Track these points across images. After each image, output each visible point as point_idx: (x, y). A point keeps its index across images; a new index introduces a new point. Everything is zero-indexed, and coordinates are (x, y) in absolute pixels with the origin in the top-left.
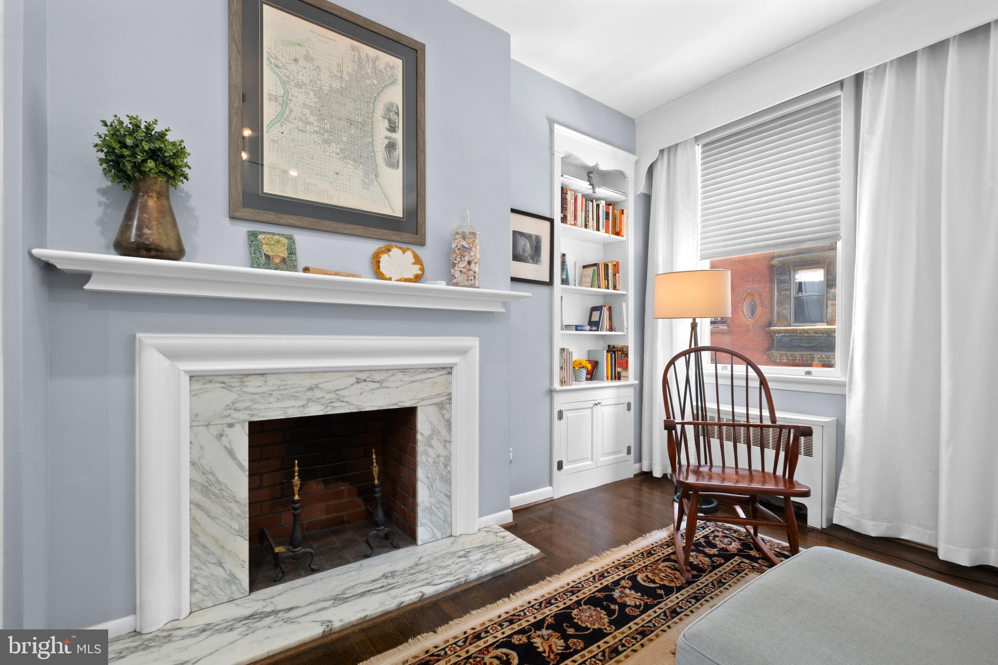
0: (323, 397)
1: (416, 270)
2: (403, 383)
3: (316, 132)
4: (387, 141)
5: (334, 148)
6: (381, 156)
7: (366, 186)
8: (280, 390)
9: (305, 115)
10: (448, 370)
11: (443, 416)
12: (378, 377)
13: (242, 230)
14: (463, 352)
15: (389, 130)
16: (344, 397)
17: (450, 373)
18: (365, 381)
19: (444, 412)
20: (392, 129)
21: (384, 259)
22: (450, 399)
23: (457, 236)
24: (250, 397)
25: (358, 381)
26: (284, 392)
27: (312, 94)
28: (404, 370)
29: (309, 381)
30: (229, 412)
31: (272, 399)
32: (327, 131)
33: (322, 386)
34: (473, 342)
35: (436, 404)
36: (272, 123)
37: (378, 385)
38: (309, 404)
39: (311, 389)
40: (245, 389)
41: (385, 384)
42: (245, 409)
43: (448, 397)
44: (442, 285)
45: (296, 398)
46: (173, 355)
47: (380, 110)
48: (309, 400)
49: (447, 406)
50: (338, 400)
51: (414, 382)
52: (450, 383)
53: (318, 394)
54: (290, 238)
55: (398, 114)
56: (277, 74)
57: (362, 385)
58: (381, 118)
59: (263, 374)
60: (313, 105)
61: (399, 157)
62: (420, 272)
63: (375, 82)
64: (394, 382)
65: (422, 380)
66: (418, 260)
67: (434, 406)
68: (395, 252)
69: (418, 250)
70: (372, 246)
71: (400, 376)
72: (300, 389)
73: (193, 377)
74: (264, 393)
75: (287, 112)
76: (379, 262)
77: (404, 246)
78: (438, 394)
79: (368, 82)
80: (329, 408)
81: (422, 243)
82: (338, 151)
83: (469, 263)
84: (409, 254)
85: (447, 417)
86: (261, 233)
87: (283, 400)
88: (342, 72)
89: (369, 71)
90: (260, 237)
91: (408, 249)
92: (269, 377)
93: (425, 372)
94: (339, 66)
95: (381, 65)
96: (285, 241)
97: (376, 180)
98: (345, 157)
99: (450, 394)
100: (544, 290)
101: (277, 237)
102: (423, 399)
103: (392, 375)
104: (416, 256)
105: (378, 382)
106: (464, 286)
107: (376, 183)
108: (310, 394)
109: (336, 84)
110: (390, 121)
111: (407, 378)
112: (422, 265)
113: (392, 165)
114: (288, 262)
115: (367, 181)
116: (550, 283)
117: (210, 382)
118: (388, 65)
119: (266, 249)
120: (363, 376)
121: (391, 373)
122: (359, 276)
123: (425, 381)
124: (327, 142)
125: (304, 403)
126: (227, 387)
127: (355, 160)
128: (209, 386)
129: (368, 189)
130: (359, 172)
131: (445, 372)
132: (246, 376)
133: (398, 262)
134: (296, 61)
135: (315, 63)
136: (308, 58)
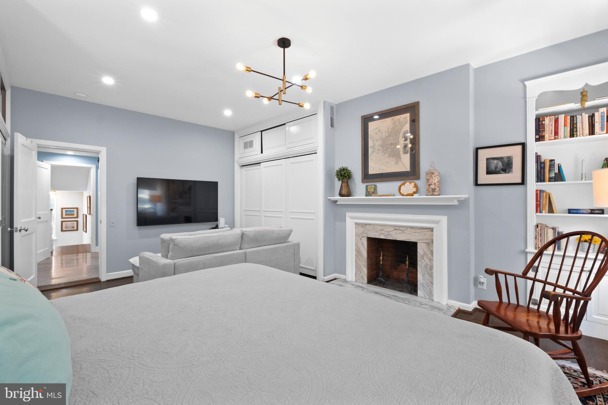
0: (384, 233)
1: (414, 190)
2: (411, 232)
3: (382, 152)
4: (404, 145)
5: (387, 154)
6: (402, 151)
7: (396, 163)
8: (373, 229)
9: (378, 148)
10: (432, 230)
12: (402, 229)
13: (364, 185)
14: (437, 222)
15: (404, 141)
16: (391, 234)
17: (432, 231)
18: (397, 230)
19: (430, 247)
21: (403, 187)
22: (433, 242)
24: (367, 230)
25: (395, 229)
26: (375, 230)
27: (380, 141)
28: (412, 228)
29: (381, 228)
30: (362, 233)
31: (372, 232)
32: (384, 150)
33: (384, 230)
34: (444, 220)
35: (425, 243)
36: (371, 154)
37: (402, 232)
38: (381, 235)
39: (381, 230)
40: (366, 228)
41: (404, 232)
42: (366, 233)
43: (431, 241)
45: (377, 232)
46: (352, 218)
47: (401, 135)
48: (381, 233)
49: (431, 245)
50: (389, 235)
51: (416, 232)
52: (432, 235)
53: (383, 232)
54: (376, 186)
55: (408, 133)
56: (372, 140)
57: (396, 231)
58: (401, 138)
59: (369, 224)
60: (380, 144)
61: (408, 150)
62: (416, 190)
63: (399, 127)
64: (408, 231)
66: (416, 186)
67: (425, 244)
68: (407, 184)
69: (417, 182)
70: (398, 183)
71: (410, 229)
72: (378, 230)
73: (356, 224)
74: (370, 229)
75: (374, 149)
76: (400, 189)
77: (411, 181)
78: (427, 239)
79: (397, 128)
80: (386, 237)
81: (418, 178)
84: (413, 184)
85: (431, 249)
86: (368, 185)
87: (374, 232)
88: (389, 129)
89: (397, 124)
90: (368, 187)
91: (413, 182)
92: (371, 225)
93: (420, 229)
94: (388, 128)
95: (401, 120)
96: (374, 186)
98: (390, 156)
99: (432, 240)
101: (372, 186)
102: (420, 240)
103: (407, 229)
104: (415, 184)
105: (402, 231)
107: (400, 161)
108: (381, 232)
109: (387, 135)
110: (405, 138)
111: (413, 231)
112: (417, 188)
113: (405, 153)
114: (374, 193)
115: (397, 161)
117: (359, 225)
118: (404, 118)
119: (370, 190)
120: (397, 228)
121: (407, 228)
122: (394, 196)
123: (420, 233)
124: (385, 154)
125: (379, 234)
126: (362, 227)
127: (393, 156)
128: (359, 226)
129: (397, 164)
130: (394, 159)
131: (430, 230)
132: (366, 224)
133: (408, 187)
134: (376, 133)
135: (381, 131)
136: (379, 131)
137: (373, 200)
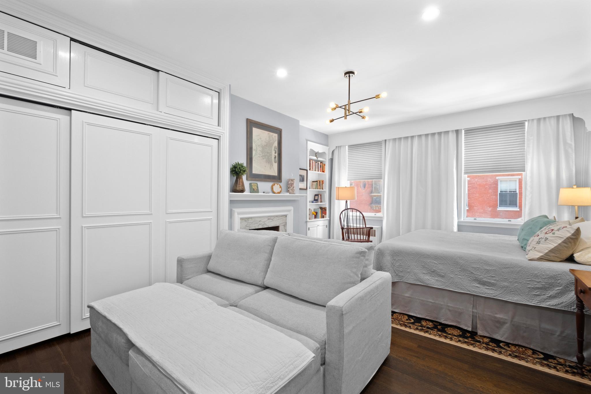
1: (280, 189)
2: (276, 220)
3: (261, 157)
4: (274, 156)
6: (273, 160)
9: (259, 153)
10: (286, 216)
11: (285, 228)
12: (272, 218)
13: (249, 183)
14: (289, 211)
16: (266, 223)
17: (286, 217)
19: (285, 227)
20: (275, 153)
22: (286, 224)
23: (290, 180)
24: (249, 223)
26: (255, 222)
27: (261, 147)
28: (277, 216)
29: (259, 219)
30: (246, 227)
32: (263, 156)
33: (262, 221)
34: (291, 208)
35: (283, 225)
36: (254, 156)
37: (272, 220)
39: (260, 221)
40: (249, 221)
41: (273, 220)
42: (249, 226)
44: (288, 194)
45: (257, 224)
46: (239, 213)
47: (273, 149)
52: (286, 219)
53: (261, 223)
54: (257, 184)
55: (276, 148)
56: (255, 144)
57: (269, 220)
58: (273, 151)
59: (251, 218)
60: (261, 150)
61: (277, 160)
65: (280, 219)
66: (281, 187)
68: (276, 185)
69: (281, 184)
70: (271, 184)
72: (258, 221)
73: (241, 219)
75: (257, 153)
76: (273, 188)
78: (284, 223)
79: (271, 142)
80: (263, 226)
81: (281, 182)
82: (265, 161)
83: (293, 187)
84: (278, 185)
85: (286, 229)
87: (255, 224)
88: (266, 140)
89: (271, 139)
90: (252, 184)
91: (278, 184)
92: (253, 219)
93: (281, 217)
95: (273, 137)
96: (256, 184)
97: (273, 167)
98: (267, 162)
99: (286, 223)
100: (305, 191)
101: (255, 184)
102: (281, 224)
104: (280, 186)
106: (292, 194)
108: (259, 223)
109: (265, 144)
110: (275, 151)
111: (277, 218)
113: (275, 162)
114: (257, 191)
115: (271, 167)
116: (307, 189)
117: (243, 220)
118: (275, 136)
119: (253, 187)
120: (269, 218)
121: (274, 217)
122: (269, 193)
124: (263, 159)
125: (258, 225)
126: (246, 221)
129: (271, 169)
130: (269, 165)
131: (285, 216)
132: (248, 218)
133: (277, 188)
134: (258, 140)
135: (262, 140)
136: (260, 139)
137: (254, 196)
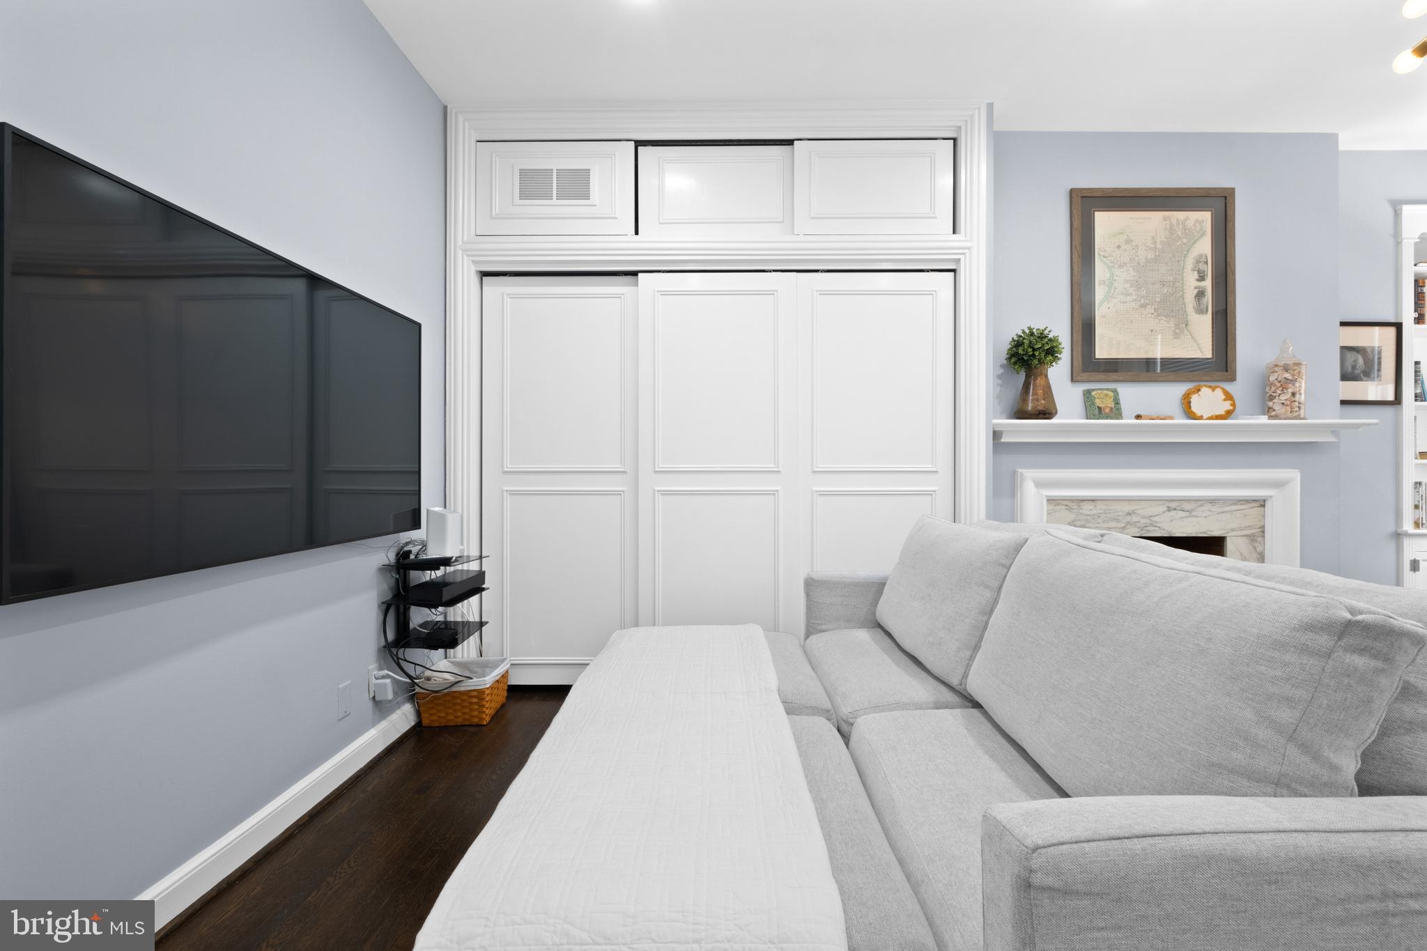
0: (1139, 522)
1: (1227, 406)
2: (1210, 513)
3: (1135, 300)
4: (1196, 291)
5: (1150, 309)
6: (1191, 306)
7: (1176, 336)
8: (1106, 513)
9: (1125, 289)
10: (1262, 503)
11: (1255, 548)
12: (1187, 506)
13: (1079, 389)
14: (1279, 485)
15: (1198, 280)
16: (1157, 522)
17: (1263, 506)
18: (1175, 509)
19: (1257, 544)
20: (1202, 278)
21: (1195, 399)
22: (1263, 532)
23: (1276, 369)
24: (1084, 517)
25: (1169, 509)
26: (1109, 515)
27: (1131, 269)
28: (1213, 501)
29: (1127, 508)
31: (1099, 521)
32: (1143, 297)
33: (1138, 512)
34: (1294, 475)
35: (1245, 536)
36: (1102, 302)
37: (1187, 514)
38: (1128, 526)
39: (1129, 514)
40: (1081, 511)
41: (1193, 513)
43: (1260, 530)
44: (1264, 420)
45: (1118, 520)
46: (1039, 484)
47: (1190, 263)
48: (1128, 523)
49: (1259, 539)
50: (1152, 525)
51: (1223, 512)
52: (1264, 516)
53: (1135, 519)
54: (1115, 391)
55: (1206, 263)
56: (1105, 263)
57: (1173, 513)
58: (1190, 272)
60: (1132, 278)
61: (1208, 303)
62: (1231, 408)
63: (1185, 241)
64: (1203, 511)
65: (1231, 512)
66: (1229, 397)
67: (1245, 538)
68: (1205, 391)
69: (1229, 387)
71: (1208, 506)
72: (1121, 514)
73: (1050, 500)
74: (1094, 515)
75: (1112, 291)
76: (1189, 402)
77: (1213, 384)
78: (1249, 527)
79: (1178, 243)
80: (1144, 531)
81: (1232, 379)
82: (1153, 311)
83: (1293, 394)
84: (1218, 391)
85: (1260, 549)
86: (1094, 390)
87: (1108, 521)
88: (1155, 242)
89: (1180, 233)
90: (1093, 393)
91: (1218, 387)
92: (1098, 502)
93: (1235, 504)
94: (1153, 238)
95: (1190, 224)
96: (1111, 394)
97: (1187, 330)
98: (1159, 315)
99: (1263, 527)
100: (1389, 409)
101: (1105, 392)
102: (1233, 530)
103: (1202, 505)
104: (1226, 393)
105: (1188, 511)
106: (1285, 419)
107: (1186, 331)
108: (1128, 518)
109: (1151, 255)
110: (1199, 272)
111: (1216, 509)
112: (1234, 401)
113: (1201, 311)
114: (1116, 412)
115: (1177, 331)
116: (1398, 402)
117: (1058, 504)
118: (1197, 221)
119: (1098, 403)
120: (1173, 505)
121: (1200, 503)
122: (1171, 418)
123: (1234, 513)
124: (1143, 306)
125: (1124, 525)
126: (1070, 509)
127: (1167, 316)
128: (1058, 507)
129: (1179, 338)
130: (1172, 324)
131: (1257, 504)
132: (1082, 500)
133: (1208, 400)
134: (1119, 247)
135: (1134, 244)
136: (1128, 241)
137: (1102, 430)
